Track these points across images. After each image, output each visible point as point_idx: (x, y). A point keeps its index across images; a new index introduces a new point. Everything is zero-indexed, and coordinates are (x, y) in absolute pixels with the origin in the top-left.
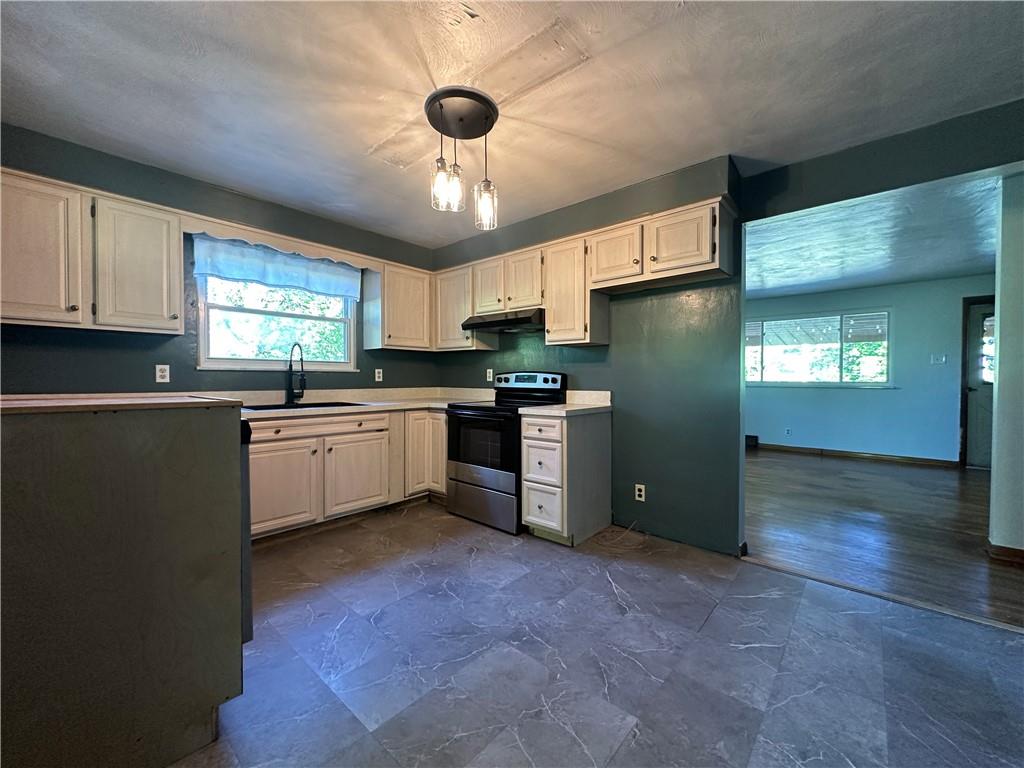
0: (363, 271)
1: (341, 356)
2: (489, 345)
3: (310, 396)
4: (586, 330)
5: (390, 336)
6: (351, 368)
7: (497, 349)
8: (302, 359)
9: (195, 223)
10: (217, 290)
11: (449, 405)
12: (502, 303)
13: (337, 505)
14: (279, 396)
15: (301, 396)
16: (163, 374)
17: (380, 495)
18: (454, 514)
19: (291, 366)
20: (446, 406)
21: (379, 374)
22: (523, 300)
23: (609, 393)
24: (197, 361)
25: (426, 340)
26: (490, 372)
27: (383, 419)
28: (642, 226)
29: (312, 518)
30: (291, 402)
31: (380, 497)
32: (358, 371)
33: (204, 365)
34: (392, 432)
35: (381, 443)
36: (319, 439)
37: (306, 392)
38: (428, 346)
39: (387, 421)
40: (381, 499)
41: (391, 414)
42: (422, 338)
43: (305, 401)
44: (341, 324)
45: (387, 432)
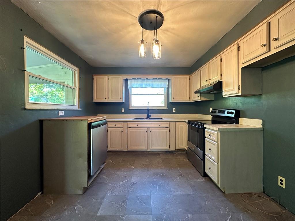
0: (169, 80)
1: (163, 105)
2: (209, 99)
3: (153, 116)
4: (239, 89)
5: (174, 98)
6: (166, 108)
7: (214, 100)
8: (148, 106)
9: (125, 76)
10: (133, 91)
11: (188, 121)
12: (208, 82)
13: (153, 147)
14: (145, 116)
15: (150, 116)
16: (123, 110)
17: (166, 147)
18: (189, 160)
19: (148, 108)
20: (187, 121)
21: (174, 110)
22: (215, 79)
23: (261, 121)
24: (129, 107)
25: (188, 98)
26: (211, 109)
27: (167, 124)
28: (270, 22)
29: (146, 149)
31: (166, 148)
33: (130, 108)
34: (170, 128)
35: (167, 131)
36: (147, 128)
37: (152, 115)
38: (189, 100)
39: (169, 125)
40: (167, 148)
41: (170, 123)
42: (186, 97)
43: (152, 117)
44: (164, 96)
45: (169, 128)
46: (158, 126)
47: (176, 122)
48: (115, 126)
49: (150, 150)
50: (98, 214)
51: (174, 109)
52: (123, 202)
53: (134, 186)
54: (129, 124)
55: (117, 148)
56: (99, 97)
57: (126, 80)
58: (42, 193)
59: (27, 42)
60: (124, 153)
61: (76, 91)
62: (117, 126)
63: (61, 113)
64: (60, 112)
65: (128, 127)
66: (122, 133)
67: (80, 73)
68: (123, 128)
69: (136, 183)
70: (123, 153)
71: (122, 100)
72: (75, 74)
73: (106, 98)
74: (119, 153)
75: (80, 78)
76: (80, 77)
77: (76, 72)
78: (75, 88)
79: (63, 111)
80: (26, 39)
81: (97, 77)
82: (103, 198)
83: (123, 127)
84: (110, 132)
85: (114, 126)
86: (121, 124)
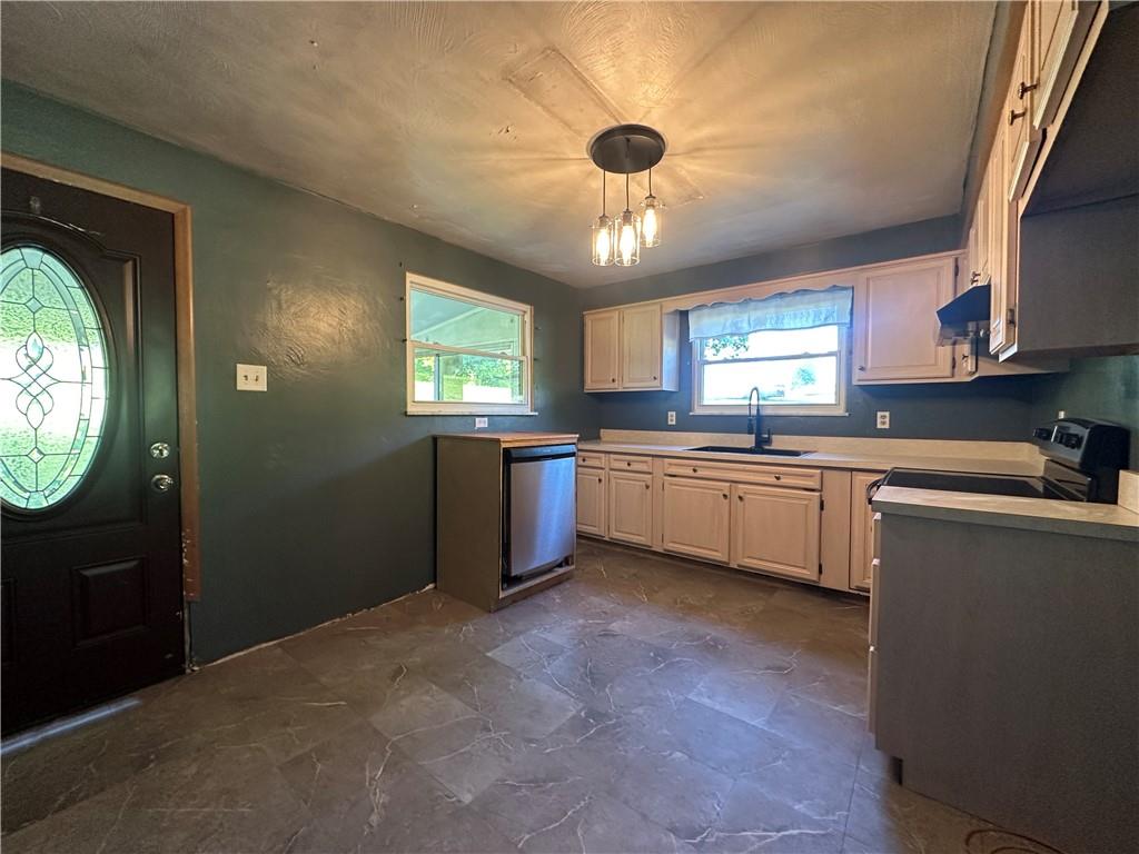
1: (831, 400)
3: (779, 442)
4: (1012, 321)
5: (862, 369)
6: (841, 411)
14: (748, 440)
15: (769, 441)
16: (672, 418)
17: (807, 569)
20: (889, 471)
21: (883, 420)
24: (692, 409)
25: (942, 365)
27: (812, 476)
29: (723, 560)
30: (760, 447)
31: (804, 571)
32: (847, 414)
33: (698, 411)
34: (824, 493)
35: (807, 506)
36: (728, 484)
37: (775, 438)
38: (948, 373)
39: (818, 478)
40: (809, 574)
41: (826, 473)
42: (933, 362)
43: (774, 447)
44: (834, 359)
45: (817, 494)
46: (772, 480)
47: (852, 470)
48: (629, 468)
49: (739, 566)
50: (489, 654)
51: (884, 417)
52: (549, 657)
53: (605, 640)
54: (670, 464)
55: (632, 536)
56: (598, 379)
57: (684, 315)
58: (435, 587)
59: (412, 282)
60: (655, 558)
61: (525, 364)
62: (635, 467)
63: (481, 423)
64: (477, 419)
65: (666, 475)
66: (649, 491)
67: (536, 317)
68: (650, 476)
69: (614, 636)
70: (650, 556)
71: (661, 385)
72: (524, 322)
73: (613, 380)
74: (642, 555)
75: (536, 330)
76: (536, 328)
77: (527, 318)
78: (524, 358)
79: (486, 419)
80: (410, 277)
81: (591, 317)
82: (517, 634)
83: (650, 473)
84: (614, 485)
85: (624, 466)
86: (645, 462)
